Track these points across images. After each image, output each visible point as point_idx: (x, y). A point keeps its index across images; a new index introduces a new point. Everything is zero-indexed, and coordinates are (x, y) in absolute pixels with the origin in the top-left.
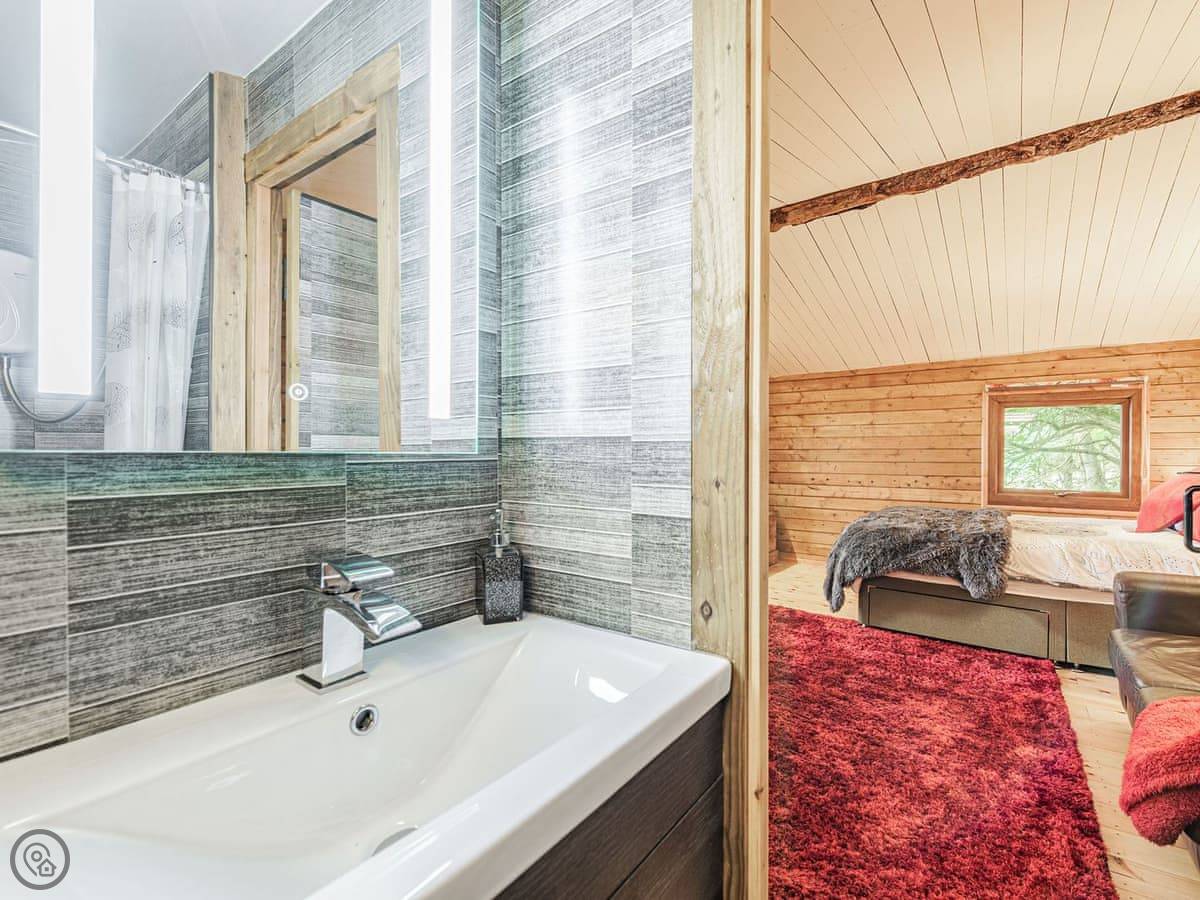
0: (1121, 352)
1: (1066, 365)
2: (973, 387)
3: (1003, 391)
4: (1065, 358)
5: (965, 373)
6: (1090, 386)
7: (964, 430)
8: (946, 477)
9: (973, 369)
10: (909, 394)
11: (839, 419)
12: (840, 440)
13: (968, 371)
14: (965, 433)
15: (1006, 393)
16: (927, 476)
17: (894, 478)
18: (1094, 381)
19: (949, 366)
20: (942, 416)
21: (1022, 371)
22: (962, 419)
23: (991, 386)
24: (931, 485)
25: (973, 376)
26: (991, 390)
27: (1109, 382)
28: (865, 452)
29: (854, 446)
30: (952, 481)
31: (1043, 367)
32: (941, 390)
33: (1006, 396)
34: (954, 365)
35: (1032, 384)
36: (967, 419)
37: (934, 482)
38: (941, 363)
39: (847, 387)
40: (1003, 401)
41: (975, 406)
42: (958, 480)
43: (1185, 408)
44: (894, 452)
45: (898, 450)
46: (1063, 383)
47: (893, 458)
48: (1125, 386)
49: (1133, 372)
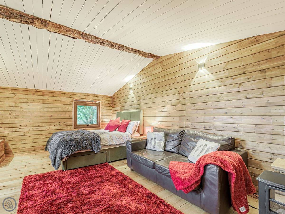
0: (97, 96)
1: (88, 97)
2: (70, 99)
3: (77, 101)
4: (88, 95)
6: (92, 102)
7: (69, 110)
8: (64, 122)
9: (70, 95)
10: (54, 99)
11: (31, 105)
12: (32, 112)
13: (69, 95)
15: (78, 102)
16: (60, 122)
17: (50, 123)
18: (93, 101)
19: (65, 93)
20: (63, 106)
21: (81, 97)
23: (75, 100)
24: (61, 125)
25: (70, 97)
26: (75, 101)
27: (96, 102)
28: (41, 116)
29: (37, 114)
30: (66, 123)
31: (84, 97)
32: (63, 99)
33: (78, 103)
35: (83, 100)
36: (69, 107)
37: (61, 124)
38: (63, 92)
39: (34, 94)
40: (77, 103)
41: (71, 104)
42: (67, 123)
43: (105, 108)
44: (50, 116)
45: (51, 115)
46: (89, 101)
47: (50, 118)
48: (98, 103)
49: (99, 100)
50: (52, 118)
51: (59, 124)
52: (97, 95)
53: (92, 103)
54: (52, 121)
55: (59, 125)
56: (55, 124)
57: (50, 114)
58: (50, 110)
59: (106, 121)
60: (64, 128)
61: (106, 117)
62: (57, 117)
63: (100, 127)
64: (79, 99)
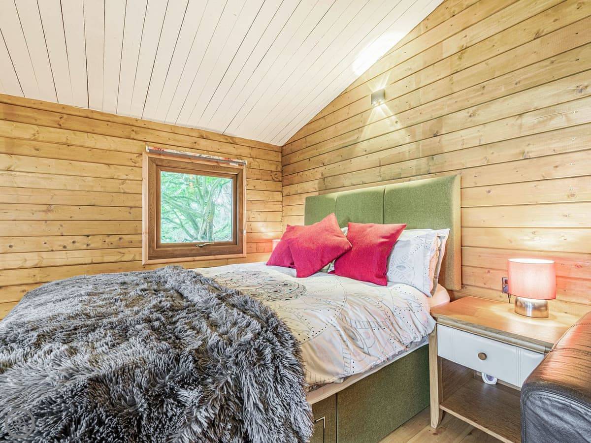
0: (232, 141)
1: (203, 143)
2: (134, 146)
3: (160, 154)
4: (202, 137)
5: (127, 131)
7: (125, 187)
8: (109, 235)
9: (134, 128)
10: (64, 140)
13: (128, 129)
14: (128, 191)
15: (162, 157)
16: (88, 236)
17: (46, 239)
18: (221, 158)
19: (111, 119)
20: (103, 170)
21: (175, 140)
22: (125, 177)
23: (151, 148)
24: (92, 246)
25: (133, 135)
26: (151, 152)
27: (228, 161)
30: (114, 239)
31: (188, 141)
32: (101, 142)
33: (162, 160)
34: (115, 119)
35: (183, 153)
36: (129, 177)
37: (96, 242)
38: (102, 114)
40: (160, 164)
41: (136, 165)
42: (120, 239)
43: (261, 185)
44: (45, 208)
45: (50, 205)
46: (203, 156)
47: (42, 216)
48: (236, 166)
49: (239, 157)
50: (50, 216)
51: (86, 240)
52: (232, 138)
53: (215, 164)
54: (55, 228)
55: (85, 247)
56: (68, 241)
57: (46, 199)
58: (44, 184)
59: (262, 230)
60: (106, 259)
61: (263, 215)
62: (77, 213)
63: (242, 253)
64: (167, 148)
